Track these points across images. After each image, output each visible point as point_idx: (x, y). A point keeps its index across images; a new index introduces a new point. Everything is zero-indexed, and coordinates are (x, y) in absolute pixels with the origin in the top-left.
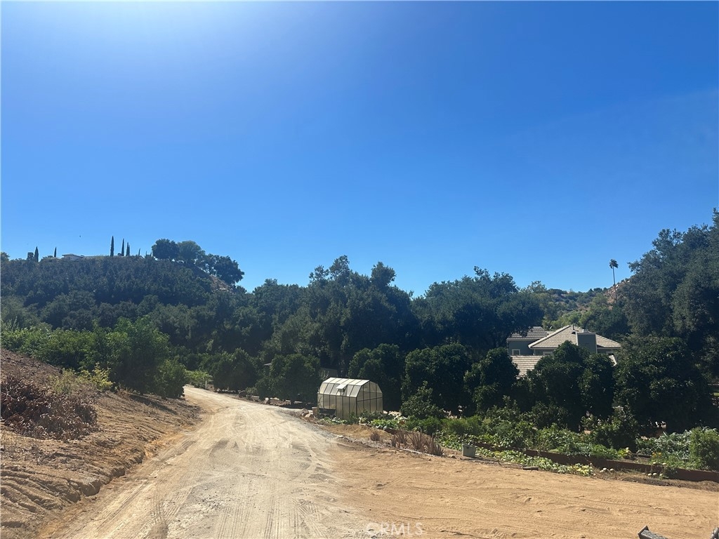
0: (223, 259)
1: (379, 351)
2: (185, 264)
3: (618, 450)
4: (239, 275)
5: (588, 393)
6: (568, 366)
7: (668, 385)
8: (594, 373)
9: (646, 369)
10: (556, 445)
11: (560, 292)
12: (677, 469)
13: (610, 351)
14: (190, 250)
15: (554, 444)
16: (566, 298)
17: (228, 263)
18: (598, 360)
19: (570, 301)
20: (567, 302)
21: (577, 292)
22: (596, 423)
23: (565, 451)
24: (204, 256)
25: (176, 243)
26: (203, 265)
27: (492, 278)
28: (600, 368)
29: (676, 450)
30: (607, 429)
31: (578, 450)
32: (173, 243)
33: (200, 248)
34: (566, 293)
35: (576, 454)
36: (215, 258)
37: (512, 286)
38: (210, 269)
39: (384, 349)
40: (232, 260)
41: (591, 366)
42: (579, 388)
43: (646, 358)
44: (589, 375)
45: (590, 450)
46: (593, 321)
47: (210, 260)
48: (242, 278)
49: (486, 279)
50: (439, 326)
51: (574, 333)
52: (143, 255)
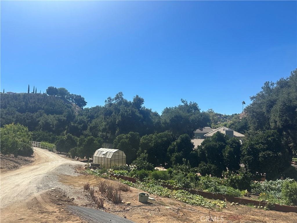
0: (78, 96)
1: (129, 135)
2: (60, 98)
3: (241, 191)
4: (85, 103)
5: (227, 158)
6: (218, 144)
7: (269, 154)
8: (231, 148)
9: (258, 146)
10: (207, 187)
11: (220, 115)
12: (275, 204)
13: (239, 138)
14: (63, 92)
15: (206, 186)
16: (223, 117)
17: (80, 98)
18: (233, 141)
19: (224, 118)
20: (223, 119)
21: (227, 115)
22: (230, 175)
23: (211, 191)
24: (69, 95)
25: (57, 88)
26: (69, 98)
27: (188, 104)
28: (234, 145)
29: (272, 190)
30: (236, 178)
31: (219, 191)
32: (56, 88)
33: (67, 91)
34: (223, 115)
35: (218, 193)
36: (74, 96)
37: (197, 108)
38: (72, 100)
39: (131, 134)
40: (82, 97)
41: (230, 144)
42: (223, 155)
43: (258, 141)
44: (228, 148)
45: (226, 191)
46: (233, 126)
47: (72, 96)
48: (86, 105)
49: (186, 105)
50: (163, 125)
51: (224, 130)
52: (42, 93)
